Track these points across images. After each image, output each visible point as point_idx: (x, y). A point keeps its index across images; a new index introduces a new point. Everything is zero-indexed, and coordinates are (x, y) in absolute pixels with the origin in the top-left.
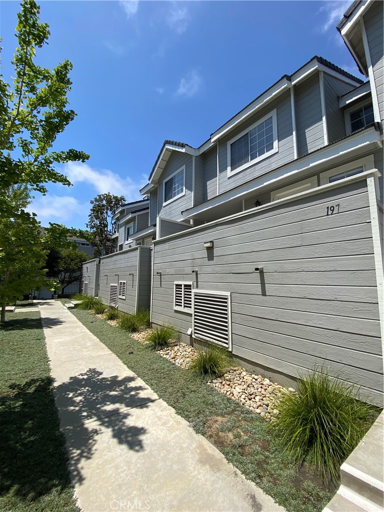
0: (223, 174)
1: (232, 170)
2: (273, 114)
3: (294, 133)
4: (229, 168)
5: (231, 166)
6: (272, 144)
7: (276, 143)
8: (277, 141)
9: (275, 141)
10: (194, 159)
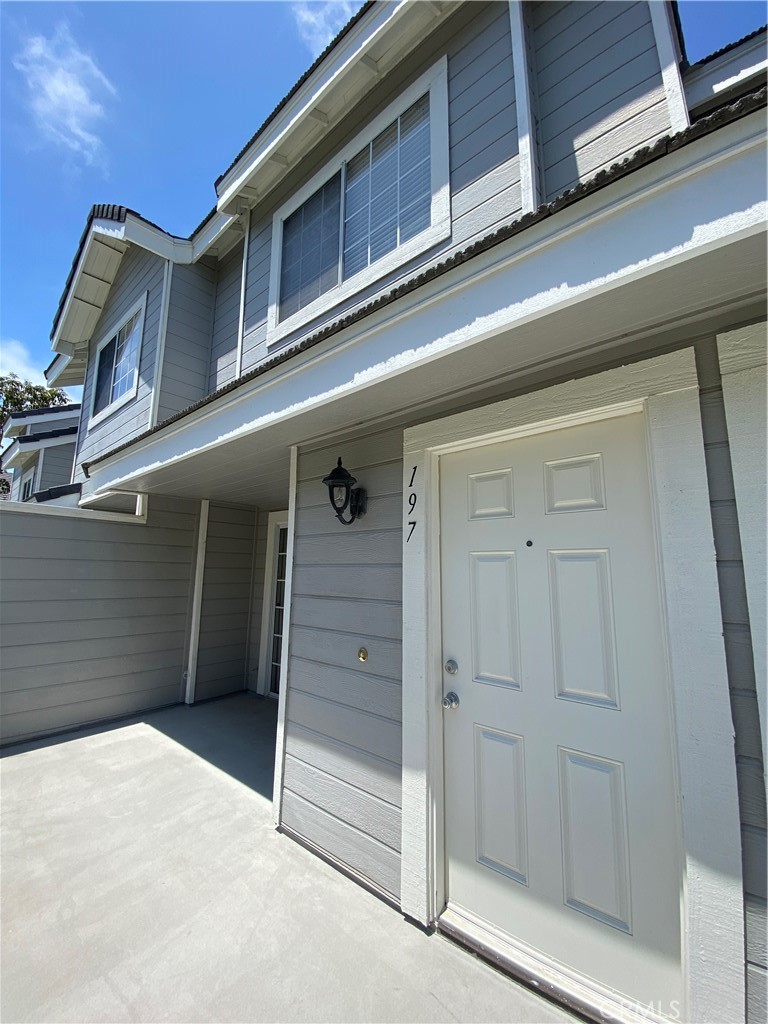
0: (254, 334)
1: (282, 318)
2: (434, 81)
3: (525, 144)
4: (273, 310)
5: (281, 303)
6: (426, 205)
7: (440, 201)
8: (446, 189)
9: (438, 189)
10: (168, 273)
